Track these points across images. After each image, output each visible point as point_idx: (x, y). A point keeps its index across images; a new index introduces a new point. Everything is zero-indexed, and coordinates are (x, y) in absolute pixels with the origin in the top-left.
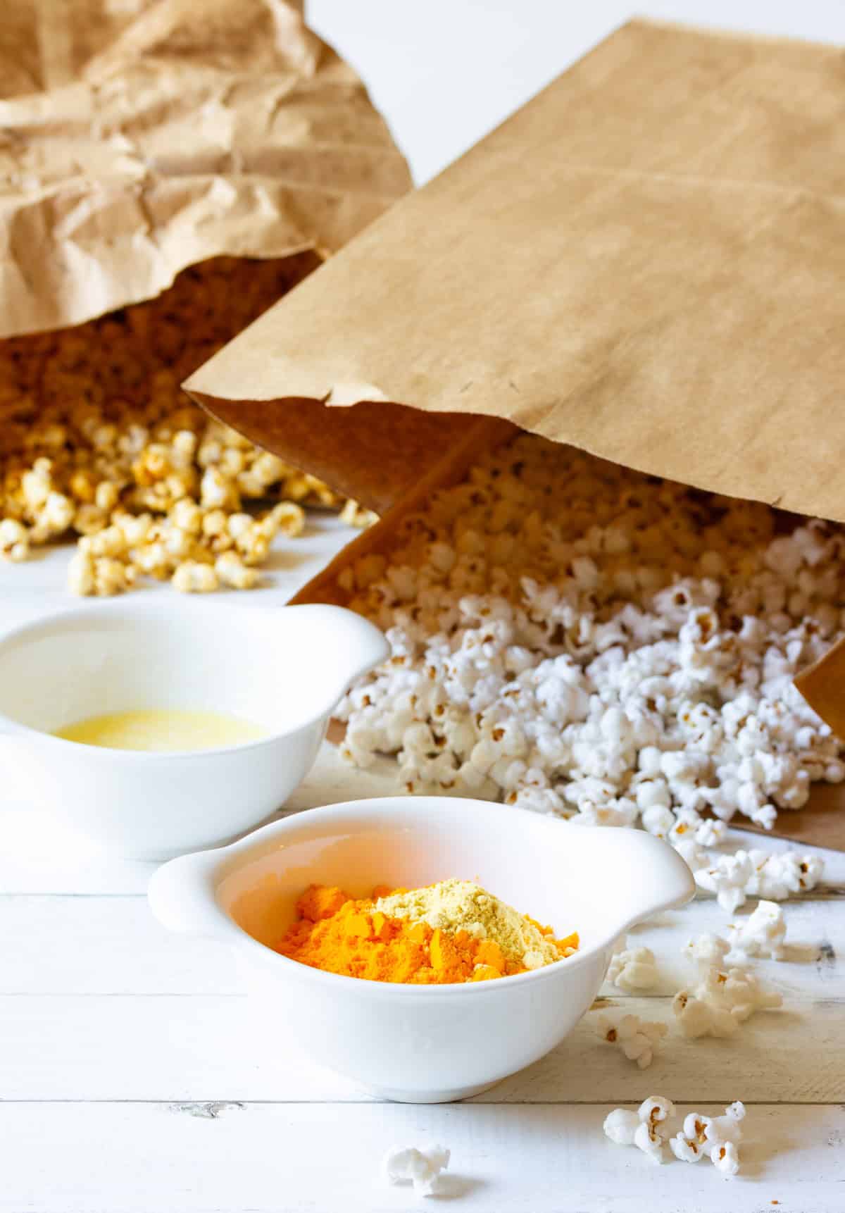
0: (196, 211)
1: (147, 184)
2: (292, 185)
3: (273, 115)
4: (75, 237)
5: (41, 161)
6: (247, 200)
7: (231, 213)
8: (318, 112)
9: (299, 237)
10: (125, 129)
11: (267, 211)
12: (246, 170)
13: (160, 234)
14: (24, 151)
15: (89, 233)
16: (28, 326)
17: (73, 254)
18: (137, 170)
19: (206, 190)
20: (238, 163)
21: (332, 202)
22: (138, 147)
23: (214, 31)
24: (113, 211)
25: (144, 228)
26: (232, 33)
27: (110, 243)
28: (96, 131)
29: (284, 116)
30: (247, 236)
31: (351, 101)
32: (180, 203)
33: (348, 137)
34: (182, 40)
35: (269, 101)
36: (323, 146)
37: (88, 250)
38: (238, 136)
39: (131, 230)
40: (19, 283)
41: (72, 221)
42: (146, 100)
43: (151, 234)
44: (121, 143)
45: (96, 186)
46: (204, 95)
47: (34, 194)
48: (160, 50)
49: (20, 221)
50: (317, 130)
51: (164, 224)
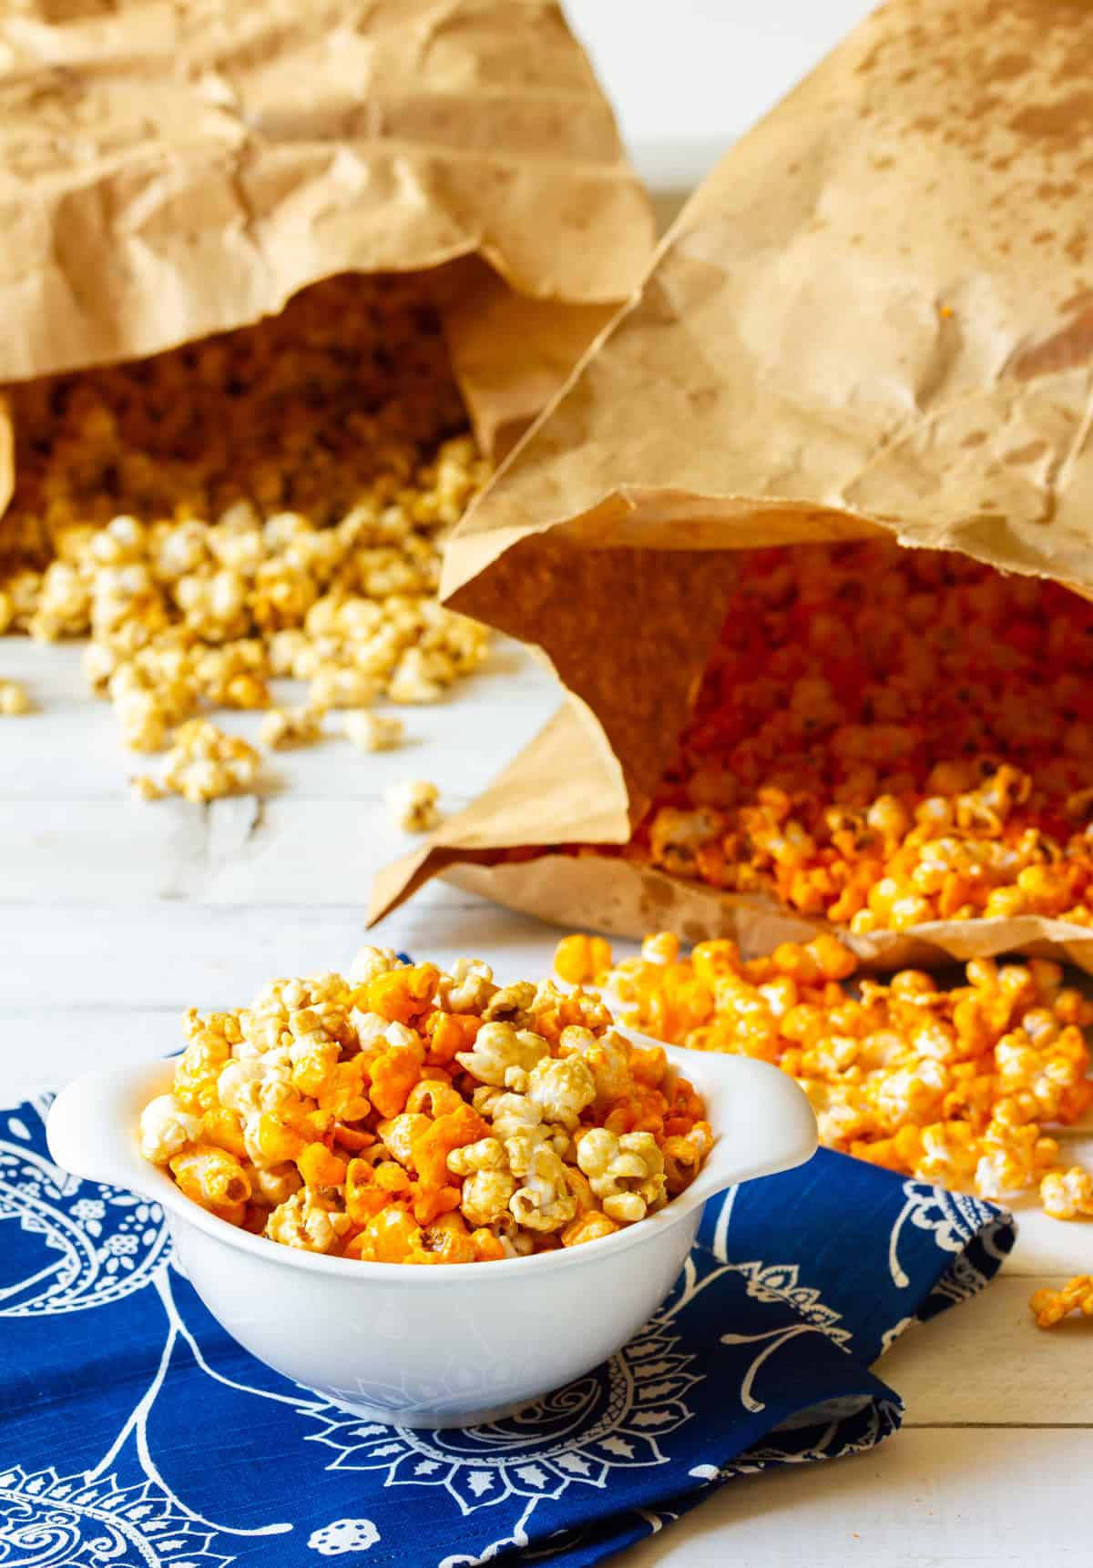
0: (311, 199)
1: (245, 154)
2: (448, 154)
3: (427, 48)
4: (143, 232)
5: (104, 113)
6: (383, 179)
7: (361, 203)
8: (492, 42)
9: (455, 232)
10: (222, 66)
11: (412, 196)
12: (387, 131)
13: (262, 228)
14: (80, 97)
15: (162, 226)
16: (78, 357)
17: (139, 255)
18: (233, 133)
19: (325, 166)
20: (374, 119)
21: (503, 177)
22: (240, 96)
24: (196, 195)
25: (239, 219)
27: (192, 240)
28: (182, 67)
29: (442, 49)
30: (381, 237)
31: (538, 25)
32: (290, 183)
33: (531, 77)
35: (421, 28)
36: (496, 91)
37: (161, 251)
38: (377, 78)
39: (222, 222)
40: (64, 299)
41: (140, 210)
42: (251, 25)
43: (249, 229)
44: (216, 89)
45: (173, 160)
46: (332, 19)
47: (88, 169)
49: (66, 212)
50: (488, 68)
51: (267, 214)
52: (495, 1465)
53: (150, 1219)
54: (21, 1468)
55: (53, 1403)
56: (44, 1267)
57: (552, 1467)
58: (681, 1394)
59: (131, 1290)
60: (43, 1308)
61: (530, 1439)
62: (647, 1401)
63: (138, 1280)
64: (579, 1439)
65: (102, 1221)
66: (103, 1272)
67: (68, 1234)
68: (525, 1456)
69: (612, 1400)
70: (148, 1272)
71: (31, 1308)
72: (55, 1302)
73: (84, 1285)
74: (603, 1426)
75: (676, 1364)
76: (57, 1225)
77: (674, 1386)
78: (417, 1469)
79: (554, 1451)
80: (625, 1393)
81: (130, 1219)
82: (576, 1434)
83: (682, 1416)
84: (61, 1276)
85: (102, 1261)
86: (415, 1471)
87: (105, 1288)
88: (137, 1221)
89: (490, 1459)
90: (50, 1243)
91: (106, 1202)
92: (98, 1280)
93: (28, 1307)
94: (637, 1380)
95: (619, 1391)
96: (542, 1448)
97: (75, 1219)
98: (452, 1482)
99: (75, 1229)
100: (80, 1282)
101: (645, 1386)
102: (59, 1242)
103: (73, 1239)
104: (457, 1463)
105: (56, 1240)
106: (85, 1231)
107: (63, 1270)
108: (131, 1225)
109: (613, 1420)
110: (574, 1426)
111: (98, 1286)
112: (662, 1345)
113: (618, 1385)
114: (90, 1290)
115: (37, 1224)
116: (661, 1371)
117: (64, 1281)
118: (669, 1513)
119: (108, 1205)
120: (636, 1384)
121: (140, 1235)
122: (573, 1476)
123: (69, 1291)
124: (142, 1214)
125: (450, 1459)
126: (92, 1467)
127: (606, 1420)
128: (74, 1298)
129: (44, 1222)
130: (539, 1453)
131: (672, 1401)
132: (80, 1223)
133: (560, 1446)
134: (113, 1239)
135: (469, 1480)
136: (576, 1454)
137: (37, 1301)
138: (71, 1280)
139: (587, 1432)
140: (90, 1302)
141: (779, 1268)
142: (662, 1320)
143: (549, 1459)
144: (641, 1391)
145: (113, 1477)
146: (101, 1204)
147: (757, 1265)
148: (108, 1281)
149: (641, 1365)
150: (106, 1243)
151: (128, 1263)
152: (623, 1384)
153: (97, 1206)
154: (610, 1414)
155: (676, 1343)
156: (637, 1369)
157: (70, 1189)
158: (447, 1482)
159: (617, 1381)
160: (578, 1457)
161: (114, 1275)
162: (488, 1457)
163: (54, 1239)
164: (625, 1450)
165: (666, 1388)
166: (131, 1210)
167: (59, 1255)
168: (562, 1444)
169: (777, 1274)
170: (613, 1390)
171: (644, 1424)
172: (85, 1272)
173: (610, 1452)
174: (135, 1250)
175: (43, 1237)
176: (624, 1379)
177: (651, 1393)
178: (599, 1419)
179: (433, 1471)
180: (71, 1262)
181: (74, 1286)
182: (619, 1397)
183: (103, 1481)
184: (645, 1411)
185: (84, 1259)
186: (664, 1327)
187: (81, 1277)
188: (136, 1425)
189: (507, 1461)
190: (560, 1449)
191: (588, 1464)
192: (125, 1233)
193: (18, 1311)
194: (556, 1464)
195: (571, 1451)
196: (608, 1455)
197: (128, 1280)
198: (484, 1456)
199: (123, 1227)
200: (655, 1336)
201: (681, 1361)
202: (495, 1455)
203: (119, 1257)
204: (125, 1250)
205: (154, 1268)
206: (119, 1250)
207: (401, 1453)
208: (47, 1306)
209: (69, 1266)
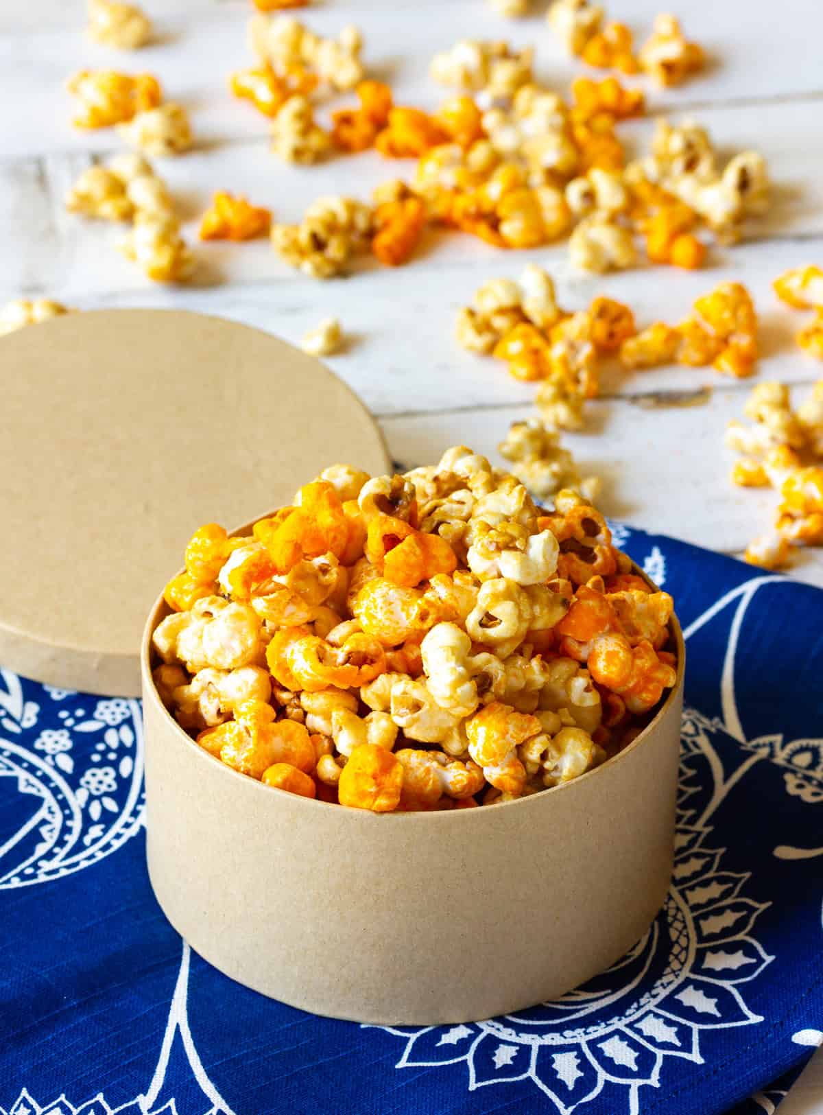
52: (574, 1041)
53: (121, 744)
54: (66, 1098)
55: (79, 1005)
56: (24, 822)
57: (636, 1037)
58: (749, 928)
59: (123, 840)
60: (34, 876)
61: (602, 997)
62: (713, 937)
63: (127, 825)
64: (654, 992)
65: (70, 753)
66: (88, 822)
67: (39, 773)
68: (603, 1025)
69: (674, 938)
70: (135, 813)
71: (22, 876)
72: (46, 866)
73: (71, 839)
74: (674, 972)
75: (731, 885)
76: (25, 765)
77: (738, 915)
78: (495, 1059)
79: (632, 1013)
80: (685, 927)
81: (101, 747)
82: (647, 987)
83: (761, 961)
84: (44, 830)
85: (83, 805)
86: (494, 1063)
87: (95, 841)
88: (109, 749)
89: (568, 1033)
90: (23, 788)
91: (70, 729)
92: (84, 832)
93: (18, 875)
94: (694, 908)
95: (679, 925)
96: (618, 1009)
97: (42, 754)
98: (538, 1073)
99: (45, 766)
100: (67, 837)
101: (705, 916)
102: (33, 786)
103: (45, 779)
104: (534, 1042)
105: (29, 784)
106: (56, 768)
107: (44, 822)
108: (104, 754)
109: (683, 964)
110: (642, 975)
111: (87, 840)
112: (708, 859)
113: (675, 917)
114: (79, 847)
115: (5, 767)
116: (717, 895)
117: (50, 836)
118: (778, 1092)
119: (74, 735)
120: (695, 914)
121: (115, 765)
122: (664, 1049)
123: (56, 850)
124: (112, 739)
125: (525, 1039)
126: (145, 1091)
127: (675, 965)
128: (64, 859)
129: (11, 764)
130: (617, 1018)
131: (740, 936)
132: (49, 759)
133: (635, 1005)
134: (88, 773)
135: (554, 1066)
136: (657, 1016)
137: (25, 866)
138: (56, 834)
139: (659, 983)
140: (83, 861)
141: (804, 742)
142: (699, 826)
143: (630, 1026)
144: (702, 922)
145: (172, 1103)
146: (66, 733)
147: (778, 739)
148: (95, 831)
149: (692, 888)
150: (82, 781)
151: (111, 805)
152: (679, 916)
153: (62, 735)
154: (677, 957)
155: (723, 856)
156: (688, 893)
157: (29, 719)
158: (531, 1072)
159: (672, 912)
160: (661, 1020)
161: (99, 822)
162: (565, 1030)
163: (27, 784)
164: (707, 1005)
165: (729, 919)
166: (99, 736)
167: (37, 802)
168: (638, 1002)
169: (802, 750)
170: (670, 925)
171: (718, 968)
172: (69, 823)
173: (692, 1009)
174: (114, 787)
175: (14, 781)
176: (678, 909)
177: (713, 925)
178: (668, 964)
179: (512, 1058)
180: (51, 812)
181: (61, 843)
182: (681, 932)
183: (162, 1109)
184: (715, 950)
185: (64, 804)
186: (703, 836)
187: (66, 830)
188: (178, 1026)
189: (586, 1033)
190: (638, 1009)
191: (675, 1029)
192: (100, 765)
193: (8, 881)
194: (639, 1032)
195: (650, 1012)
196: (690, 1013)
197: (117, 828)
198: (559, 1029)
199: (96, 758)
200: (696, 849)
201: (736, 881)
202: (572, 1025)
203: (99, 798)
204: (104, 788)
205: (140, 807)
206: (98, 789)
207: (471, 1038)
208: (39, 872)
209: (49, 814)
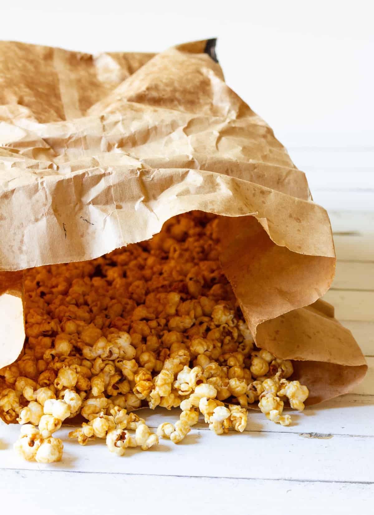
0: (177, 188)
3: (219, 139)
4: (95, 202)
6: (211, 183)
7: (200, 190)
8: (247, 141)
10: (122, 144)
11: (225, 191)
13: (153, 202)
15: (104, 201)
18: (135, 163)
19: (183, 176)
20: (198, 164)
23: (175, 90)
24: (121, 186)
25: (142, 198)
26: (185, 92)
28: (103, 145)
29: (225, 140)
30: (212, 202)
31: (264, 136)
32: (167, 183)
34: (154, 94)
35: (215, 132)
36: (252, 161)
37: (104, 211)
39: (134, 199)
41: (94, 192)
42: (135, 127)
43: (146, 201)
46: (173, 126)
47: (67, 174)
48: (140, 98)
50: (247, 151)
51: (155, 197)
